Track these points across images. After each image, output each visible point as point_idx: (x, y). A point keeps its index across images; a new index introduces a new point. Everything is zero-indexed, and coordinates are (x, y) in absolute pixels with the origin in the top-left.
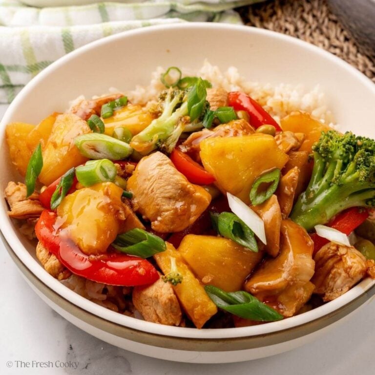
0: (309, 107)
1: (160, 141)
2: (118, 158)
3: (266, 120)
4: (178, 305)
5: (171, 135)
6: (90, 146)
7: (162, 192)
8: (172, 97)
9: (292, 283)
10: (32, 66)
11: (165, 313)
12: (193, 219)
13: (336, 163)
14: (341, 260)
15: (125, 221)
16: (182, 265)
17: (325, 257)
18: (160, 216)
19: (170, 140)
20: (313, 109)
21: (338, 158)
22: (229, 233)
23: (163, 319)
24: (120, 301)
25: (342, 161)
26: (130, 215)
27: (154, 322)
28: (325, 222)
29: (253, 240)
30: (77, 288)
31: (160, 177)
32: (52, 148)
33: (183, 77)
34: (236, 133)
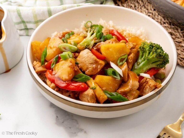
0: (139, 35)
1: (87, 46)
2: (73, 51)
3: (123, 39)
4: (95, 96)
6: (63, 48)
7: (88, 62)
8: (90, 31)
9: (131, 89)
10: (36, 21)
12: (99, 70)
13: (146, 52)
14: (148, 83)
15: (77, 71)
16: (96, 84)
17: (143, 82)
18: (88, 69)
19: (90, 45)
22: (111, 74)
23: (90, 101)
25: (148, 52)
26: (78, 69)
27: (87, 102)
29: (119, 76)
31: (88, 57)
32: (50, 49)
33: (92, 25)
34: (112, 43)
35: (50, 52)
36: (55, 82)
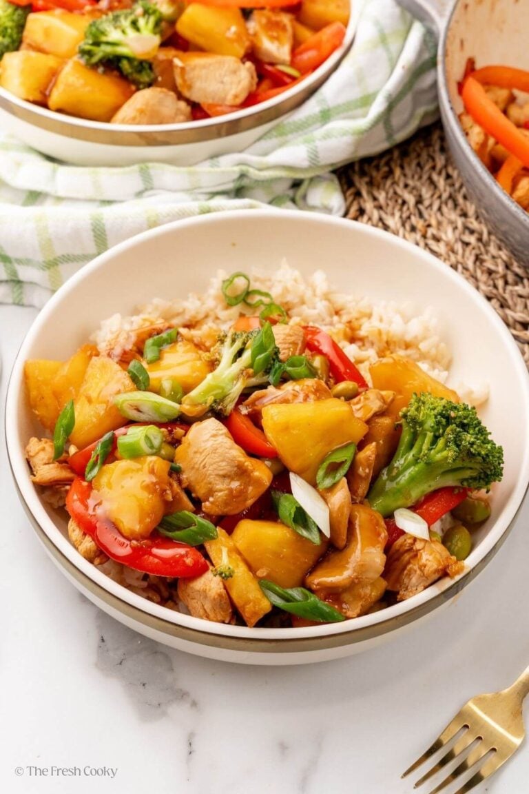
0: (416, 337)
1: (215, 401)
2: (165, 420)
3: (348, 371)
4: (228, 601)
5: (229, 394)
6: (132, 406)
7: (215, 469)
8: (234, 341)
9: (356, 581)
10: (50, 261)
11: (213, 609)
12: (250, 502)
13: (425, 435)
14: (416, 556)
15: (172, 502)
16: (235, 556)
17: (401, 550)
18: (212, 496)
19: (228, 400)
20: (421, 341)
21: (428, 430)
22: (290, 521)
23: (212, 616)
24: (163, 589)
25: (432, 434)
26: (178, 493)
27: (201, 617)
28: (410, 504)
29: (315, 530)
30: (113, 572)
31: (215, 450)
32: (86, 402)
33: (250, 289)
34: (306, 397)
35: (86, 416)
36: (98, 532)
